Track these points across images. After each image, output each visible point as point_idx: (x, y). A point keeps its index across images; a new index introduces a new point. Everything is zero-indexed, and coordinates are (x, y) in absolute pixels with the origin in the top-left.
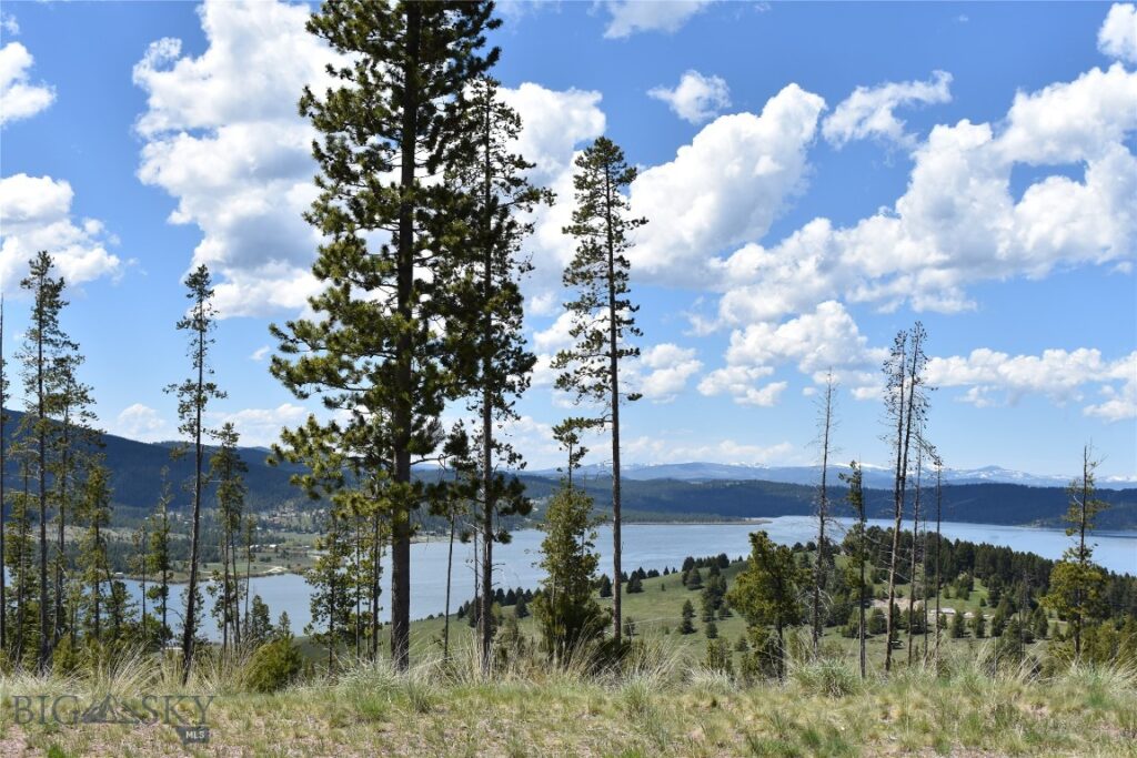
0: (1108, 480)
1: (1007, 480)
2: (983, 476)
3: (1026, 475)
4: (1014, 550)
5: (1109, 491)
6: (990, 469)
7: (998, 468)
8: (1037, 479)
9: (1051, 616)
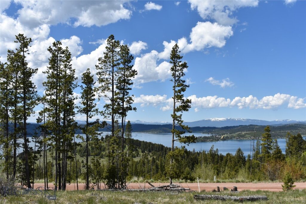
0: (161, 123)
1: (141, 123)
2: (136, 122)
3: (145, 122)
4: (134, 139)
5: (160, 125)
6: (138, 121)
7: (139, 121)
8: (147, 123)
9: (140, 152)
